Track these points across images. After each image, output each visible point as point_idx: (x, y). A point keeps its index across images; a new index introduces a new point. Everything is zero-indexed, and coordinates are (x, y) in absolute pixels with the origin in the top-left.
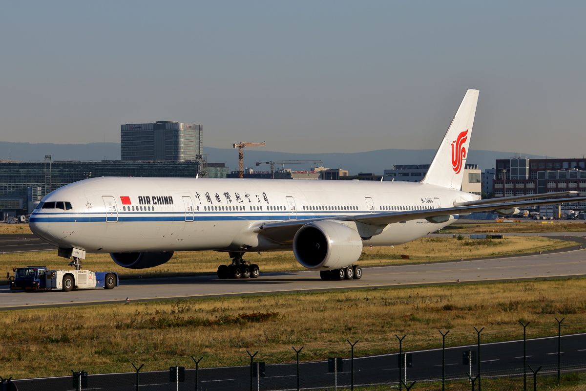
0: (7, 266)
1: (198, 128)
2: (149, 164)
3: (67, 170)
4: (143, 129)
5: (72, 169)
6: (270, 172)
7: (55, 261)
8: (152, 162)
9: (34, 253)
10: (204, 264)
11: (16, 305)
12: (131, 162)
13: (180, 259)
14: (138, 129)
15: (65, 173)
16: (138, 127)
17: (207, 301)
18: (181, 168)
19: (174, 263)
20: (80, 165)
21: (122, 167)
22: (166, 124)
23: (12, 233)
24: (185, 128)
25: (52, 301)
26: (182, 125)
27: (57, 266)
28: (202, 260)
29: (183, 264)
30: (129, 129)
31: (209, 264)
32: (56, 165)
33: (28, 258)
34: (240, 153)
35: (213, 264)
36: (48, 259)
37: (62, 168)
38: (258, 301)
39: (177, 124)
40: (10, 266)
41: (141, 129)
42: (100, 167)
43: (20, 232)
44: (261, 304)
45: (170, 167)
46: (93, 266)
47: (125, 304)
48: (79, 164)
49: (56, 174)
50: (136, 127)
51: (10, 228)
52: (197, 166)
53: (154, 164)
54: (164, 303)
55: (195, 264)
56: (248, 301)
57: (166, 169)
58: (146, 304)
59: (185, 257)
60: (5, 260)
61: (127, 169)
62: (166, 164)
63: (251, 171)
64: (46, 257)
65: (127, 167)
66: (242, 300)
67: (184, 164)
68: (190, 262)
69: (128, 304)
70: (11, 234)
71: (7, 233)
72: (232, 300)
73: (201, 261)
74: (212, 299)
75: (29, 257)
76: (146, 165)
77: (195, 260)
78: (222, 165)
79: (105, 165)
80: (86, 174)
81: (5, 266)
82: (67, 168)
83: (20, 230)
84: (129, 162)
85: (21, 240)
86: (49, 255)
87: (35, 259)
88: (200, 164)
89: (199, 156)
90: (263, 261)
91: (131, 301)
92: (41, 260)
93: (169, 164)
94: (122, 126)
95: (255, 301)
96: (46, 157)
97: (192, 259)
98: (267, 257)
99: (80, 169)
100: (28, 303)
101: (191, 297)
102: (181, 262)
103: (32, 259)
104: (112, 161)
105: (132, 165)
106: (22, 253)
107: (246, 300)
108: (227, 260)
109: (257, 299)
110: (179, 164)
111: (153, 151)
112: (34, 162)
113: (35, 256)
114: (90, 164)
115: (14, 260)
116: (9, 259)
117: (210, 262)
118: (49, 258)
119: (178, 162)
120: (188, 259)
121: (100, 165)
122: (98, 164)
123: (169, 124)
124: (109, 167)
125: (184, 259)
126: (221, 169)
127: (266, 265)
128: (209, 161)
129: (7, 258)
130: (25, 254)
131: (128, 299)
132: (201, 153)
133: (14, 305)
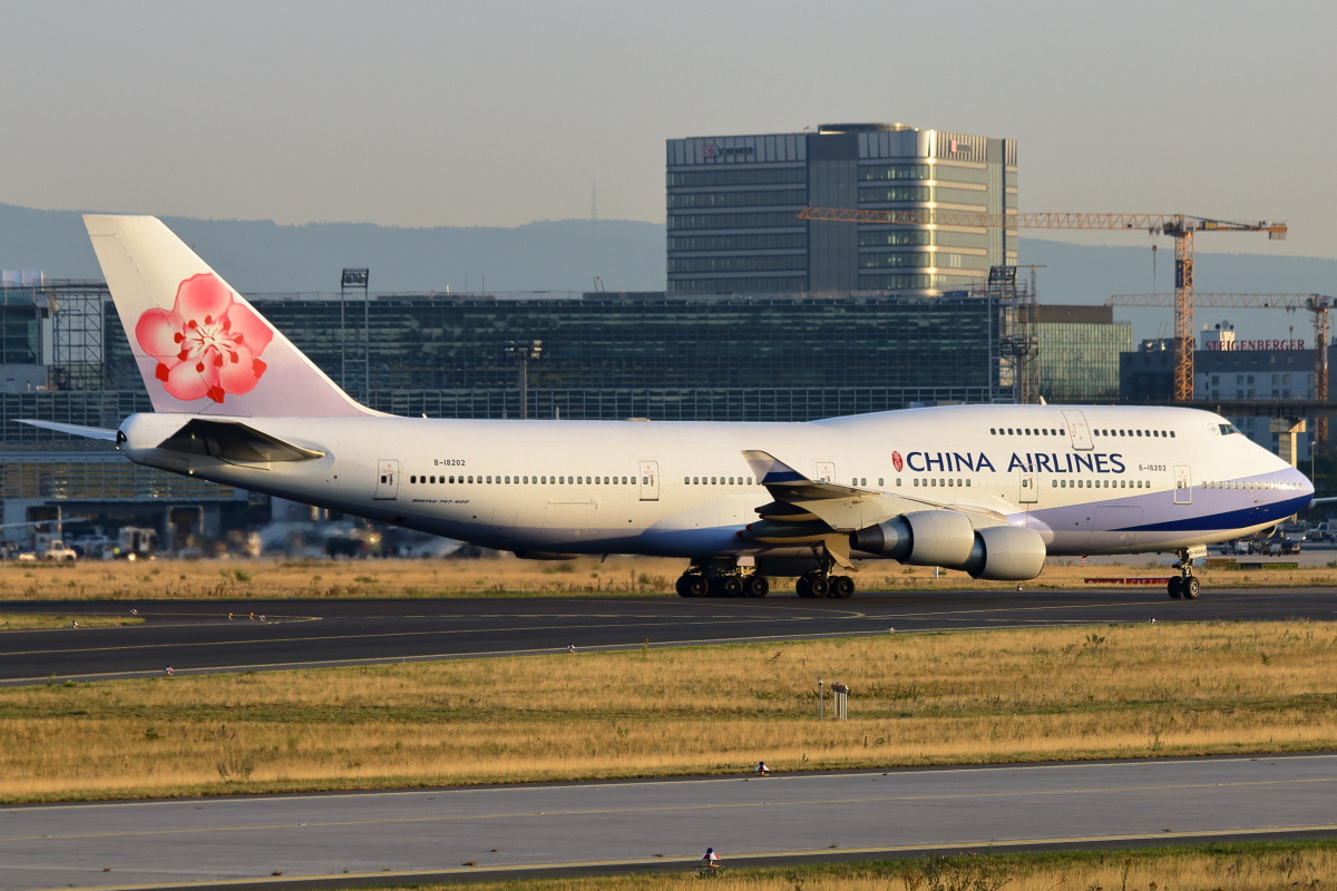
0: (188, 725)
1: (1001, 152)
2: (786, 306)
3: (437, 331)
4: (761, 157)
5: (458, 331)
6: (1310, 344)
7: (392, 703)
8: (799, 297)
9: (301, 673)
10: (1035, 718)
11: (229, 877)
12: (713, 299)
13: (930, 701)
14: (741, 158)
15: (428, 347)
16: (740, 151)
17: (1057, 867)
18: (923, 323)
19: (903, 715)
20: (491, 311)
21: (671, 319)
22: (862, 137)
23: (205, 597)
24: (944, 151)
25: (384, 864)
26: (930, 140)
27: (400, 726)
28: (1026, 704)
29: (943, 721)
30: (700, 160)
31: (1057, 720)
32: (388, 309)
33: (273, 692)
34: (1179, 263)
35: (1073, 718)
36: (359, 697)
37: (414, 324)
38: (1282, 868)
39: (910, 138)
40: (199, 726)
41: (751, 158)
42: (577, 320)
43: (238, 591)
44: (1295, 876)
45: (879, 320)
46: (556, 727)
47: (701, 876)
48: (490, 305)
49: (392, 349)
50: (730, 151)
51: (194, 577)
52: (996, 316)
53: (810, 305)
54: (869, 874)
55: (996, 719)
56: (1239, 863)
57: (861, 328)
58: (790, 877)
59: (952, 692)
60: (175, 700)
61: (691, 329)
62: (861, 309)
63: (1227, 337)
64: (351, 688)
65: (691, 319)
66: (1210, 861)
67: (937, 305)
68: (974, 710)
69: (714, 875)
70: (198, 597)
71: (184, 595)
72: (1168, 863)
73: (1022, 708)
74: (1077, 858)
75: (278, 688)
76: (777, 309)
77: (997, 702)
78: (1101, 315)
79: (597, 310)
80: (516, 347)
81: (178, 724)
82: (439, 326)
83: (239, 585)
84: (700, 298)
85: (245, 623)
86: (366, 679)
87: (304, 698)
88: (1004, 306)
89: (999, 274)
90: (1291, 706)
91: (726, 864)
92: (332, 702)
93: (872, 305)
94: (672, 145)
95: (1269, 867)
96: (348, 278)
97: (982, 698)
98: (1308, 691)
99: (491, 330)
100: (279, 869)
101: (987, 850)
102: (934, 712)
103: (291, 697)
104: (630, 295)
105: (713, 309)
106: (250, 672)
107: (1230, 861)
108: (1134, 702)
109: (1276, 859)
110: (914, 308)
111: (804, 251)
112: (295, 299)
113: (307, 684)
114: (533, 305)
115: (215, 699)
116: (192, 698)
117: (1060, 712)
118: (364, 692)
119: (912, 301)
120: (963, 700)
121: (578, 310)
122: (570, 307)
123: (873, 136)
124: (613, 320)
125: (948, 699)
126: (1094, 330)
127: (1307, 723)
128: (1044, 299)
129: (185, 692)
130: (259, 677)
131: (713, 857)
132: (1009, 263)
133: (220, 877)
